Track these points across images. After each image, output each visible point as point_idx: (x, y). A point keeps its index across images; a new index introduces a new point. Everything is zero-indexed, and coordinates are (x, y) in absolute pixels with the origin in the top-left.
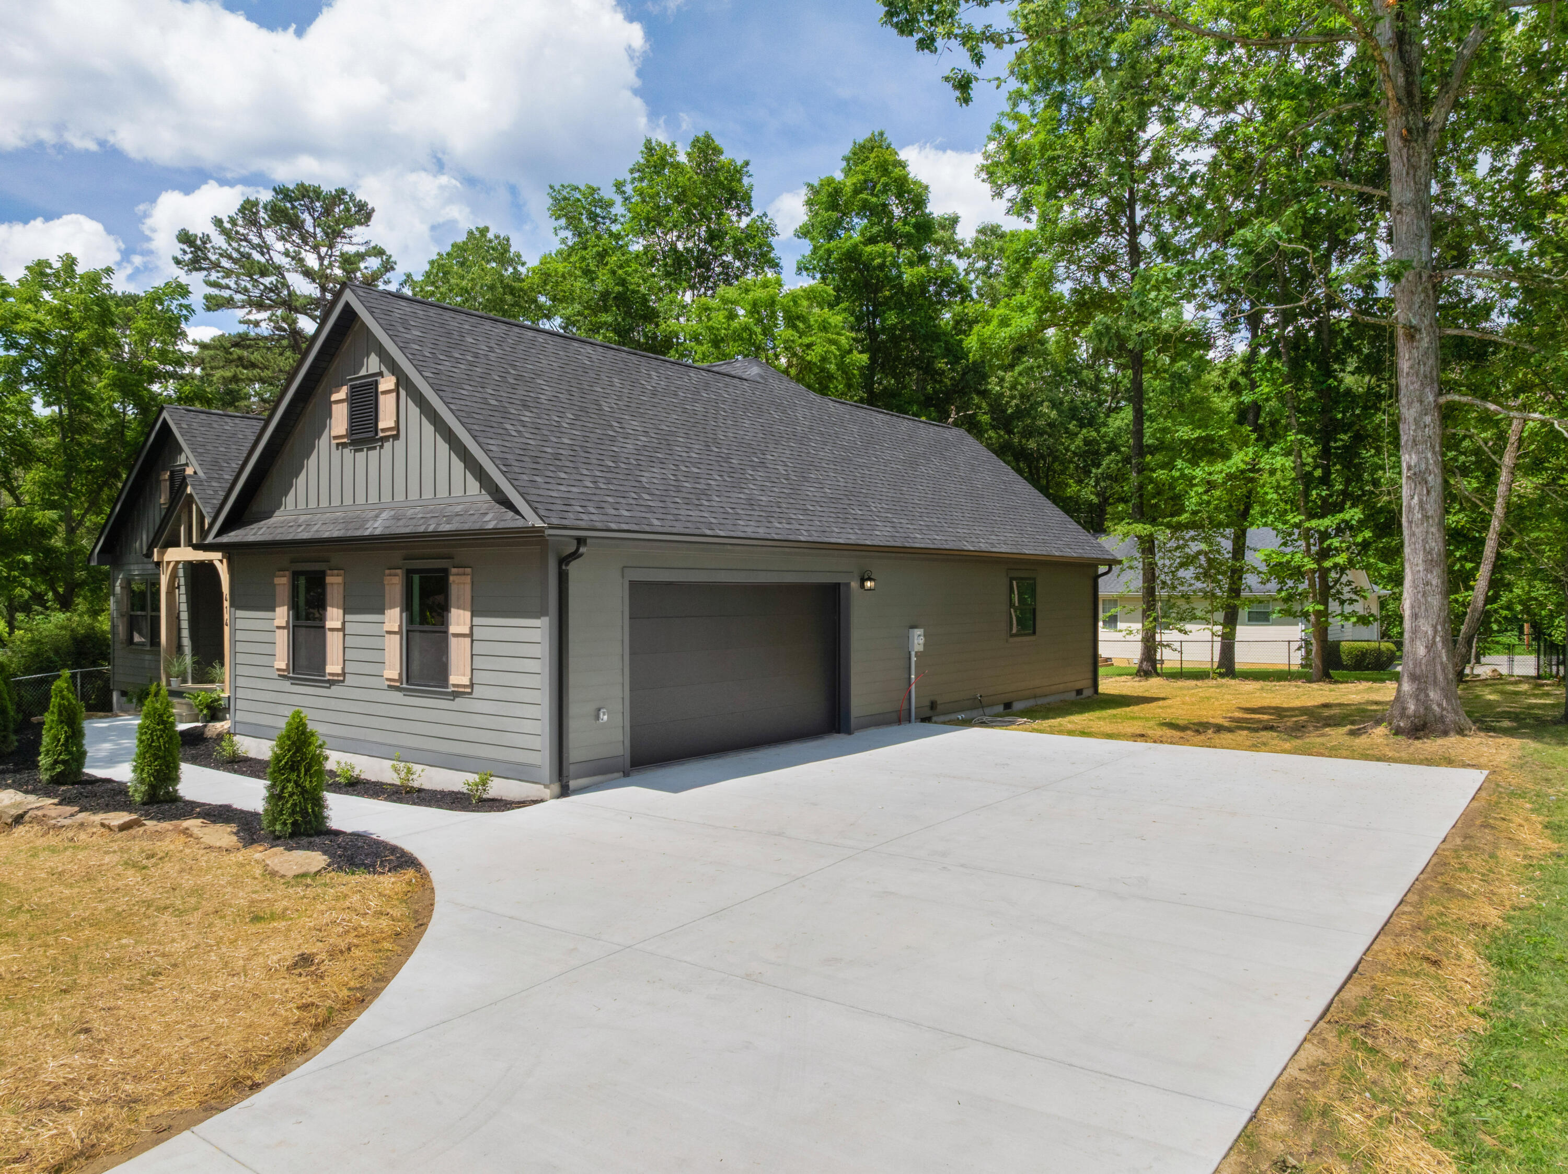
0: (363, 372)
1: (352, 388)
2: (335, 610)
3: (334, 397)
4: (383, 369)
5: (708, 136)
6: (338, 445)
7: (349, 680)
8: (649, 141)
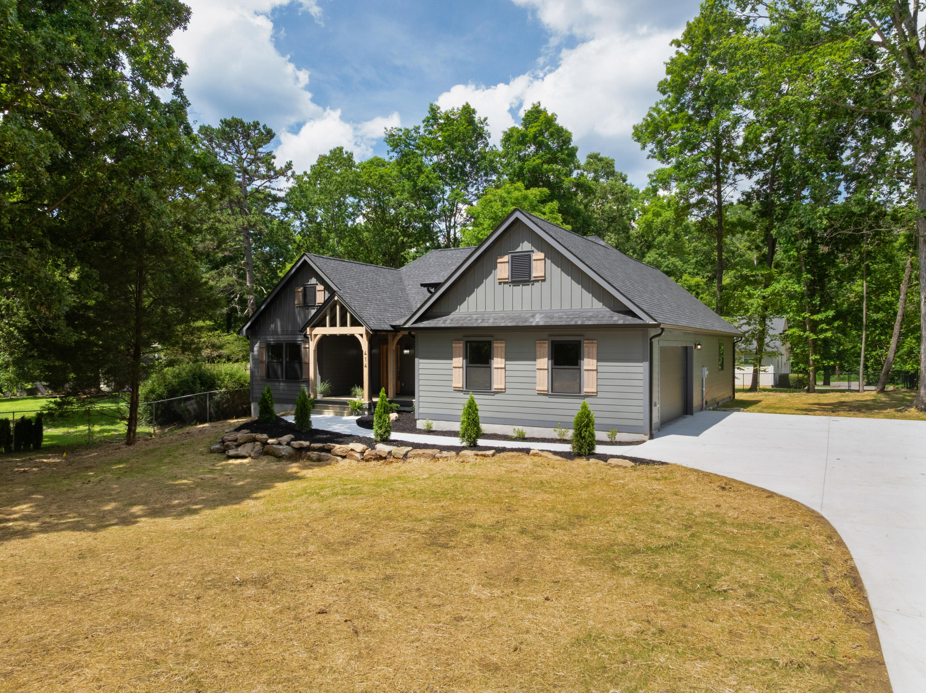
0: (519, 249)
1: (512, 257)
2: (499, 360)
3: (499, 260)
4: (533, 249)
5: (467, 104)
6: (500, 283)
7: (508, 391)
8: (431, 105)
